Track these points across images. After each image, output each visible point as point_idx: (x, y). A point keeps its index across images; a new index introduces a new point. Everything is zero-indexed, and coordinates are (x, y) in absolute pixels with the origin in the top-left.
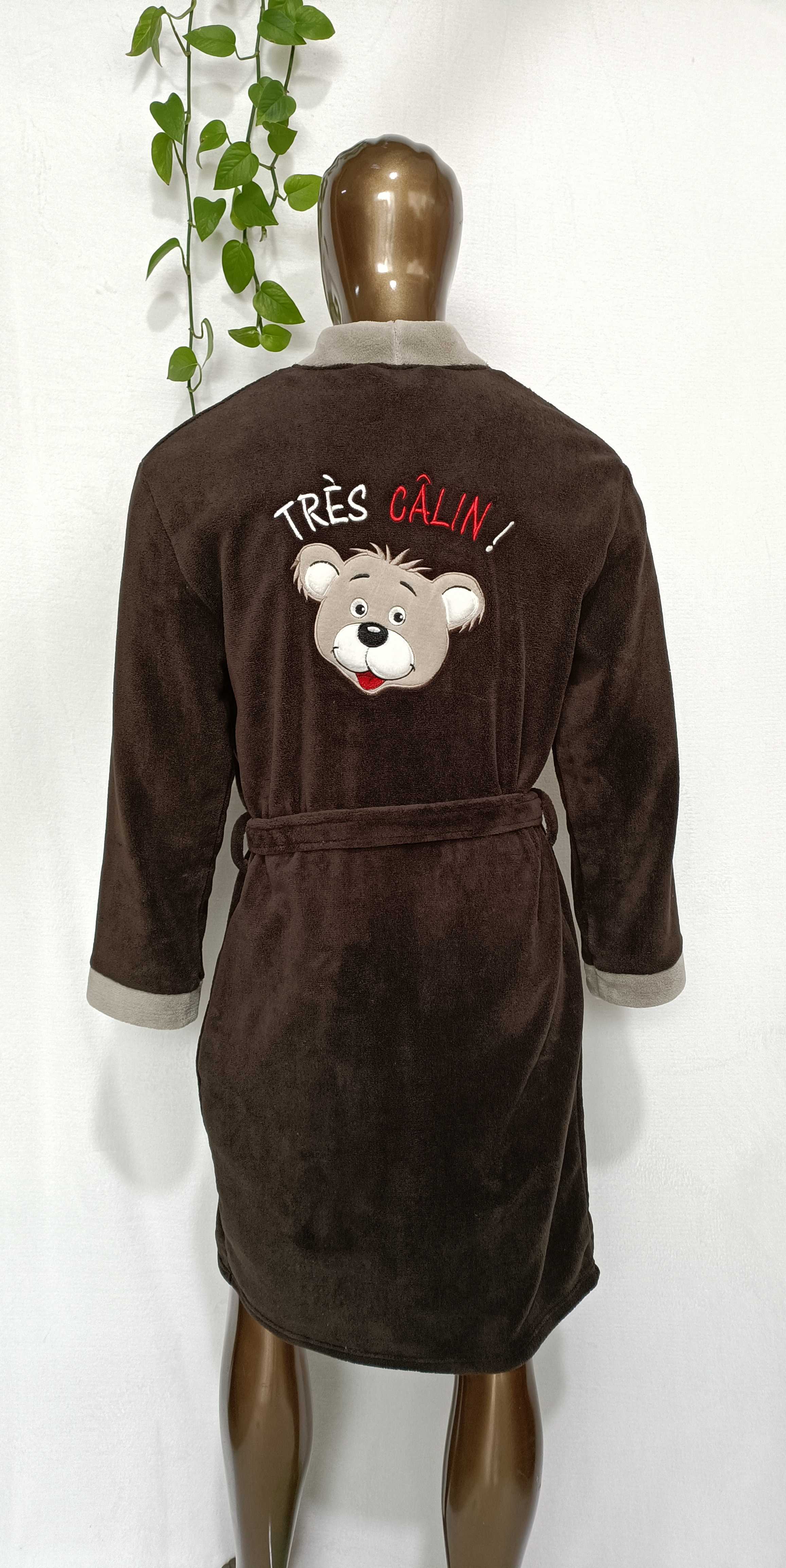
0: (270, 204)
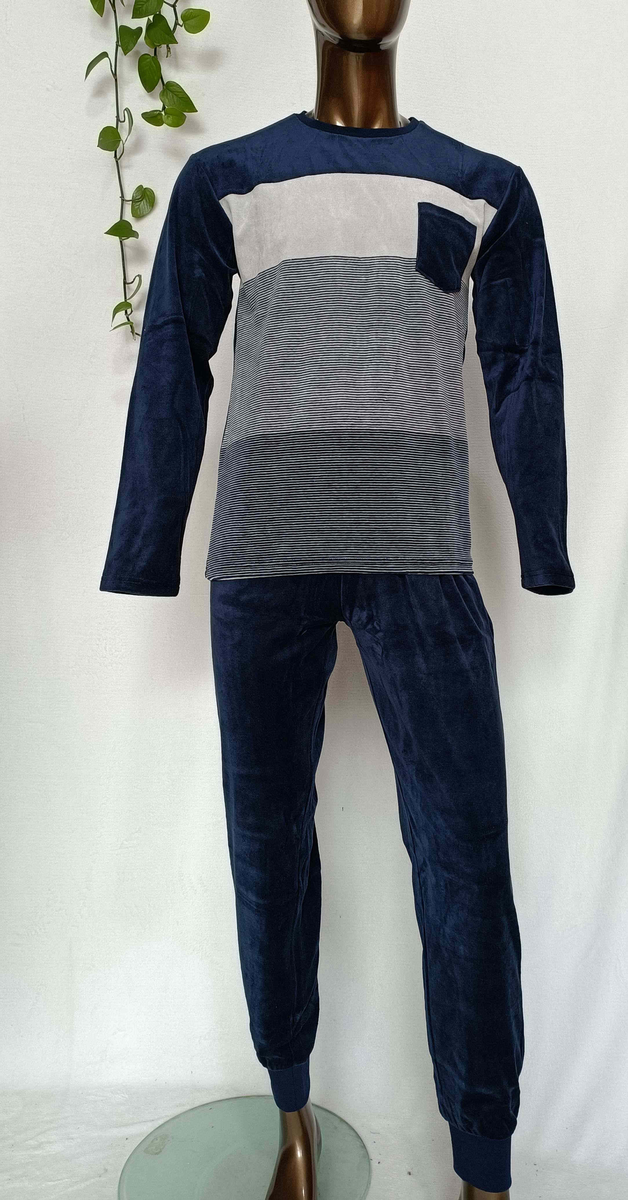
0: (172, 30)
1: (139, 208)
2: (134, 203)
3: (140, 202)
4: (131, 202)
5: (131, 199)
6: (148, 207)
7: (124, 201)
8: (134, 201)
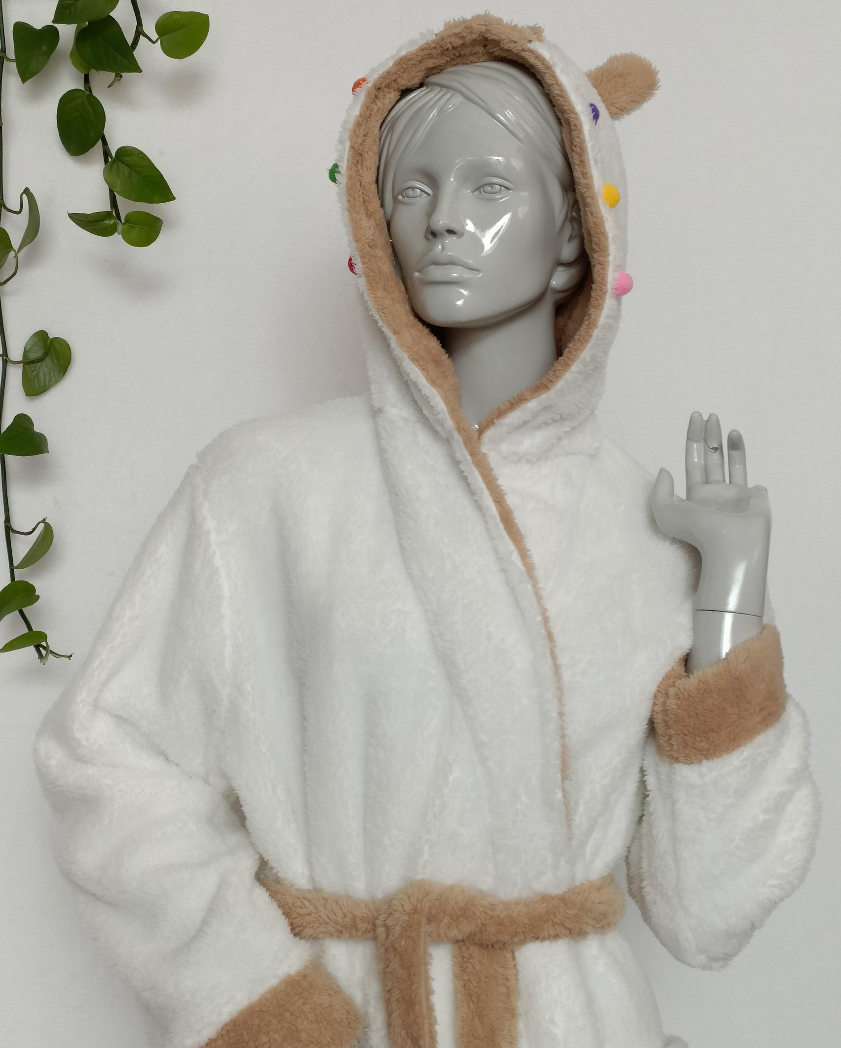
0: (130, 43)
1: (37, 375)
2: (27, 366)
3: (39, 364)
4: (22, 364)
5: (22, 360)
6: (57, 374)
7: (8, 364)
8: (28, 362)
